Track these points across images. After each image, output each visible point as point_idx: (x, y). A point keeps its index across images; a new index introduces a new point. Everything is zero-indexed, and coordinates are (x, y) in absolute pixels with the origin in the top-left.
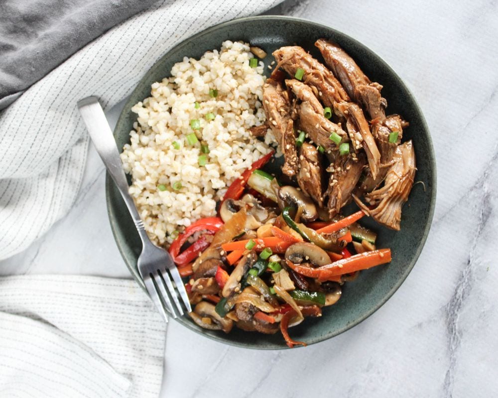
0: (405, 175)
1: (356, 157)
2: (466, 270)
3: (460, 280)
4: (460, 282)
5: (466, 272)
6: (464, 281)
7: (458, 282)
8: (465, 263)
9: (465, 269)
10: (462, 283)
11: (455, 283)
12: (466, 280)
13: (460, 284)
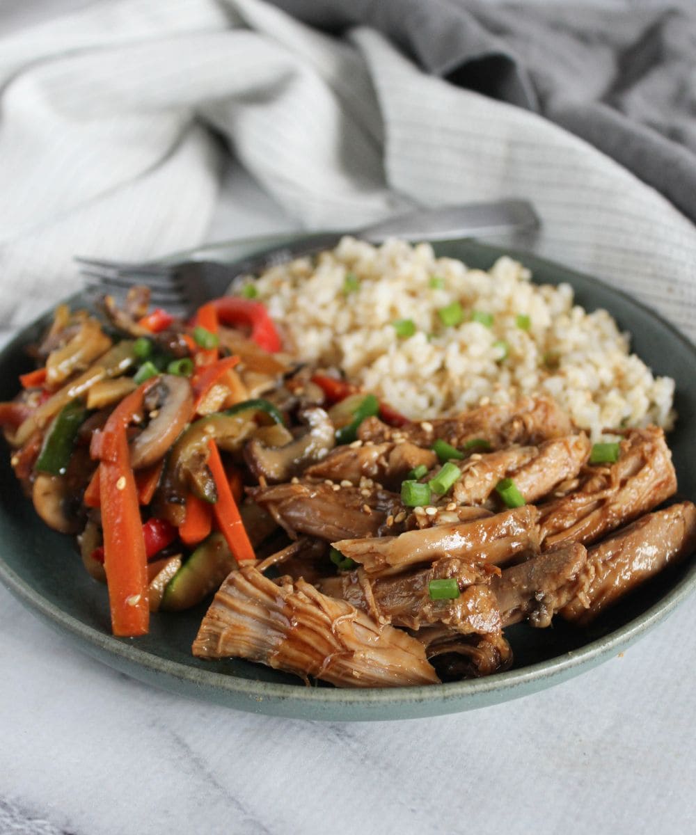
0: (339, 641)
1: (394, 523)
2: (48, 828)
3: (23, 812)
4: (16, 810)
5: (42, 827)
6: (15, 821)
7: (19, 807)
8: (68, 824)
9: (52, 825)
10: (12, 816)
11: (18, 799)
12: (17, 826)
13: (10, 810)
